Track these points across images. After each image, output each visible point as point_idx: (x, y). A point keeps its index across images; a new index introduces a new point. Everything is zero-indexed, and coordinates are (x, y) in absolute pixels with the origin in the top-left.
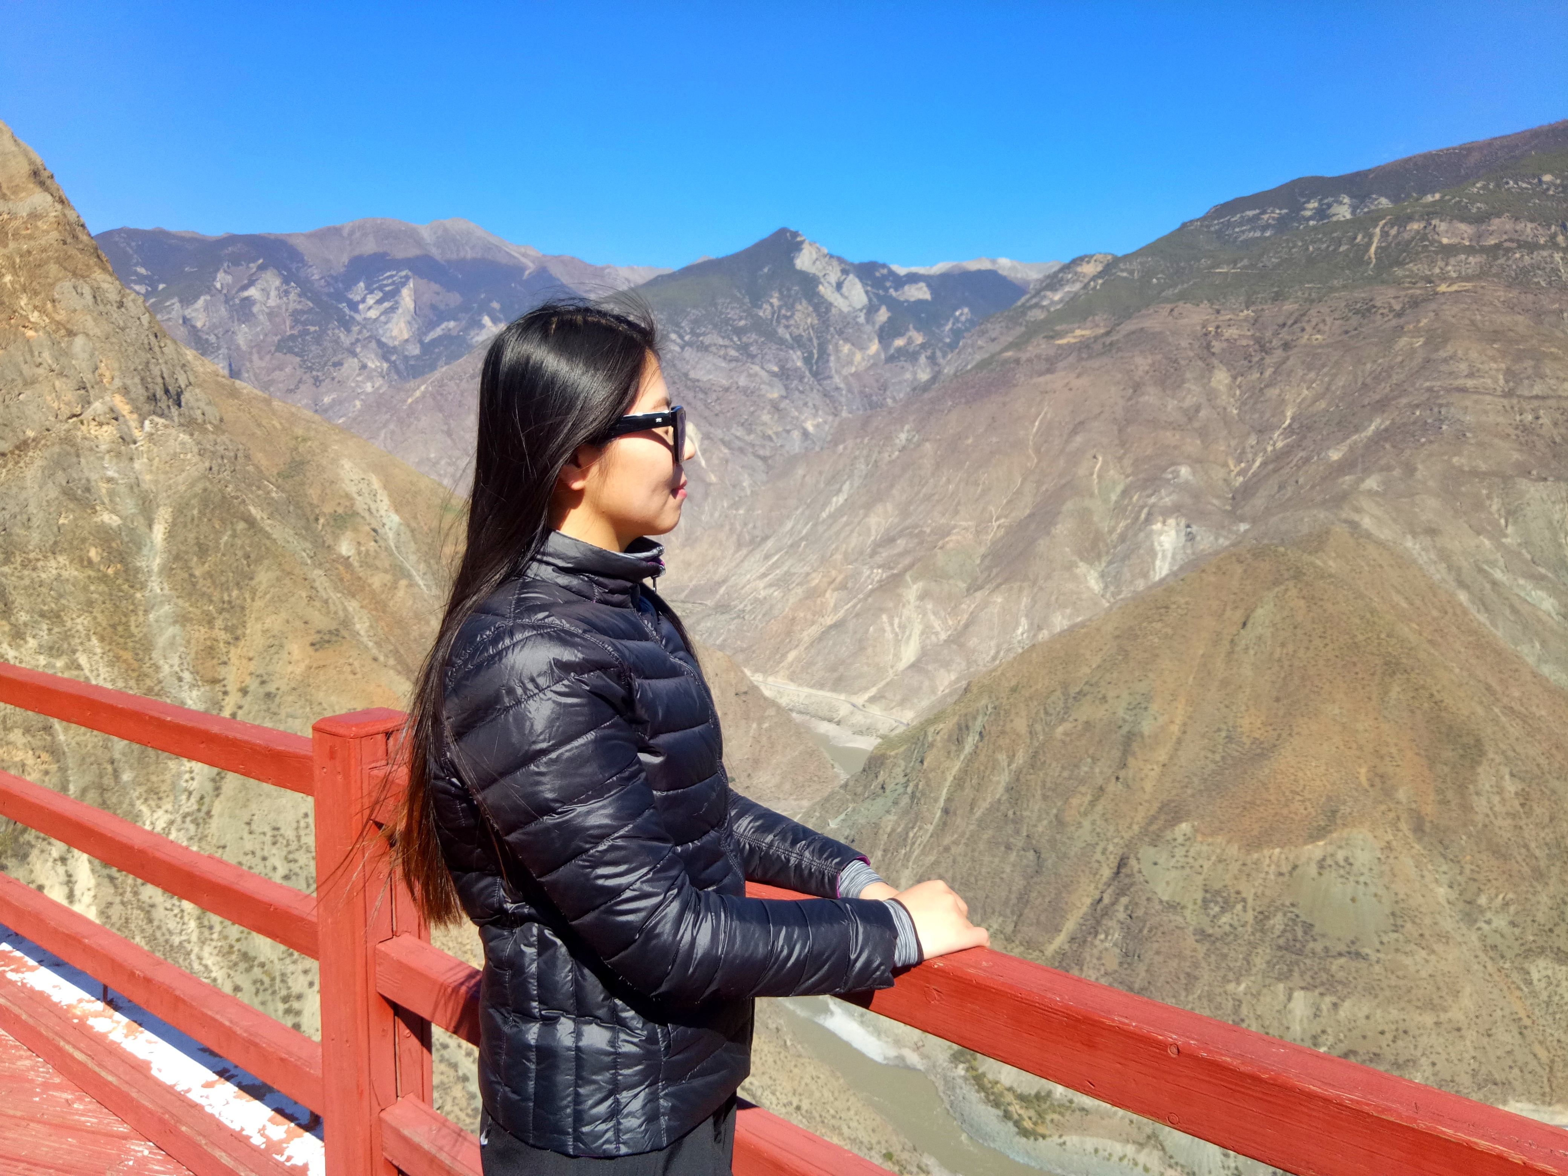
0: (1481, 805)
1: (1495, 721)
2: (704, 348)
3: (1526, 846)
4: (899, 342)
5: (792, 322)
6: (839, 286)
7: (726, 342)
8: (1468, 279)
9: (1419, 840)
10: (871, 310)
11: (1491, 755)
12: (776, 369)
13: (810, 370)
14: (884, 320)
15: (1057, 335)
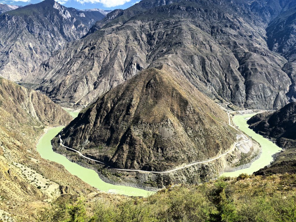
0: (188, 113)
1: (190, 98)
3: (194, 119)
4: (79, 26)
6: (64, 12)
8: (185, 18)
9: (178, 119)
10: (72, 18)
11: (189, 104)
14: (75, 21)
15: (112, 26)
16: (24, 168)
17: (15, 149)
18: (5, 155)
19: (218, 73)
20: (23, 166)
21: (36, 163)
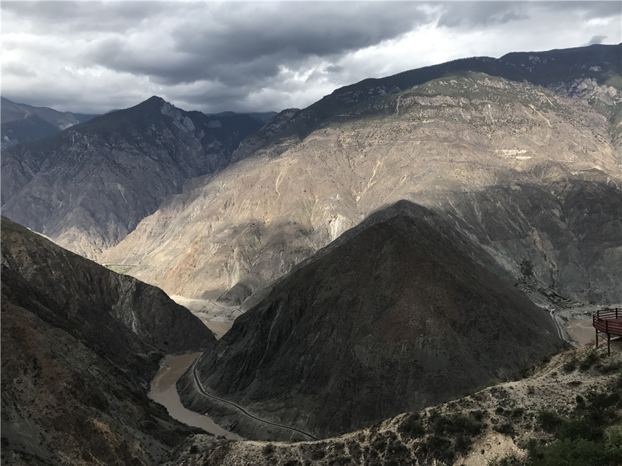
2: (121, 149)
4: (211, 146)
5: (162, 137)
6: (182, 121)
7: (133, 146)
8: (432, 118)
10: (196, 132)
12: (157, 158)
13: (173, 159)
14: (203, 136)
15: (281, 142)
16: (148, 441)
17: (128, 399)
18: (112, 412)
19: (518, 228)
20: (147, 437)
21: (168, 428)
